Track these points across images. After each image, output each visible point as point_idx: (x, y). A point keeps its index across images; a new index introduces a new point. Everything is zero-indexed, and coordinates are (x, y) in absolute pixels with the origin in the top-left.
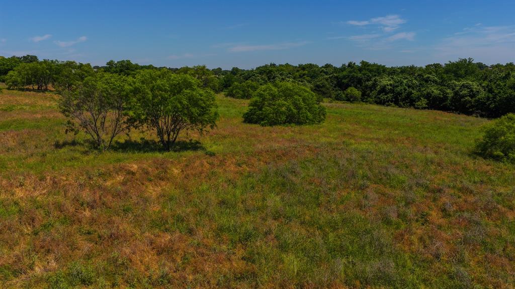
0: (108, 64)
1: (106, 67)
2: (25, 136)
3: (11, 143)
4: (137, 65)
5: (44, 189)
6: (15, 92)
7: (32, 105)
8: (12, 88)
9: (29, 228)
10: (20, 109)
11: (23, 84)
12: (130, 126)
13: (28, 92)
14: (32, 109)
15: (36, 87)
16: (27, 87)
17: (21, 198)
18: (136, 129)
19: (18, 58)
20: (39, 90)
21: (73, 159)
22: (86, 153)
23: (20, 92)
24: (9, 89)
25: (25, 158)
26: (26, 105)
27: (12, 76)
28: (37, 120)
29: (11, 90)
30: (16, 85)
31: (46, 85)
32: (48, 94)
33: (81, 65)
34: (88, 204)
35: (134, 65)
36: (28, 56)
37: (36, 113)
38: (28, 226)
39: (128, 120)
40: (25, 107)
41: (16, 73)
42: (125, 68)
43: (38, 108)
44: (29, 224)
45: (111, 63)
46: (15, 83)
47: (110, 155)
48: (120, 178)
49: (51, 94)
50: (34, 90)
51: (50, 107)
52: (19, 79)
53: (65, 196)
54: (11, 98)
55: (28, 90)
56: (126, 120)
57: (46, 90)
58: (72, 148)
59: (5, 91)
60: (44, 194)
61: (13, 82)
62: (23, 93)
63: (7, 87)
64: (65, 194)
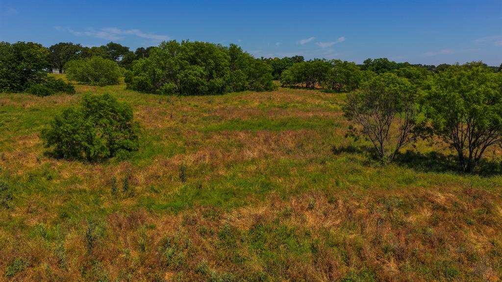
0: (365, 62)
1: (363, 65)
2: (303, 137)
3: (291, 145)
4: (394, 63)
5: (336, 218)
6: (288, 89)
7: (303, 103)
8: (285, 85)
9: (325, 278)
10: (293, 106)
11: (295, 82)
12: (416, 136)
13: (298, 90)
14: (303, 107)
15: (305, 85)
16: (298, 85)
17: (313, 228)
18: (424, 139)
19: (289, 59)
20: (307, 87)
21: (355, 171)
22: (365, 164)
23: (292, 90)
24: (282, 86)
25: (305, 165)
26: (298, 102)
27: (286, 75)
28: (309, 119)
29: (285, 87)
30: (288, 83)
31: (313, 83)
32: (315, 92)
33: (346, 63)
34: (394, 251)
35: (391, 63)
36: (297, 56)
37: (308, 111)
38: (323, 273)
39: (415, 129)
40: (297, 105)
41: (290, 72)
42: (382, 66)
43: (309, 106)
44: (326, 272)
45: (368, 62)
46: (288, 81)
47: (395, 171)
48: (426, 213)
49: (317, 91)
50: (303, 88)
51: (318, 106)
52: (291, 78)
53: (362, 233)
54: (285, 95)
55: (298, 87)
56: (412, 129)
57: (313, 88)
58: (350, 156)
59: (280, 89)
60: (338, 226)
61: (286, 81)
62: (294, 90)
63: (282, 84)
64: (362, 230)
